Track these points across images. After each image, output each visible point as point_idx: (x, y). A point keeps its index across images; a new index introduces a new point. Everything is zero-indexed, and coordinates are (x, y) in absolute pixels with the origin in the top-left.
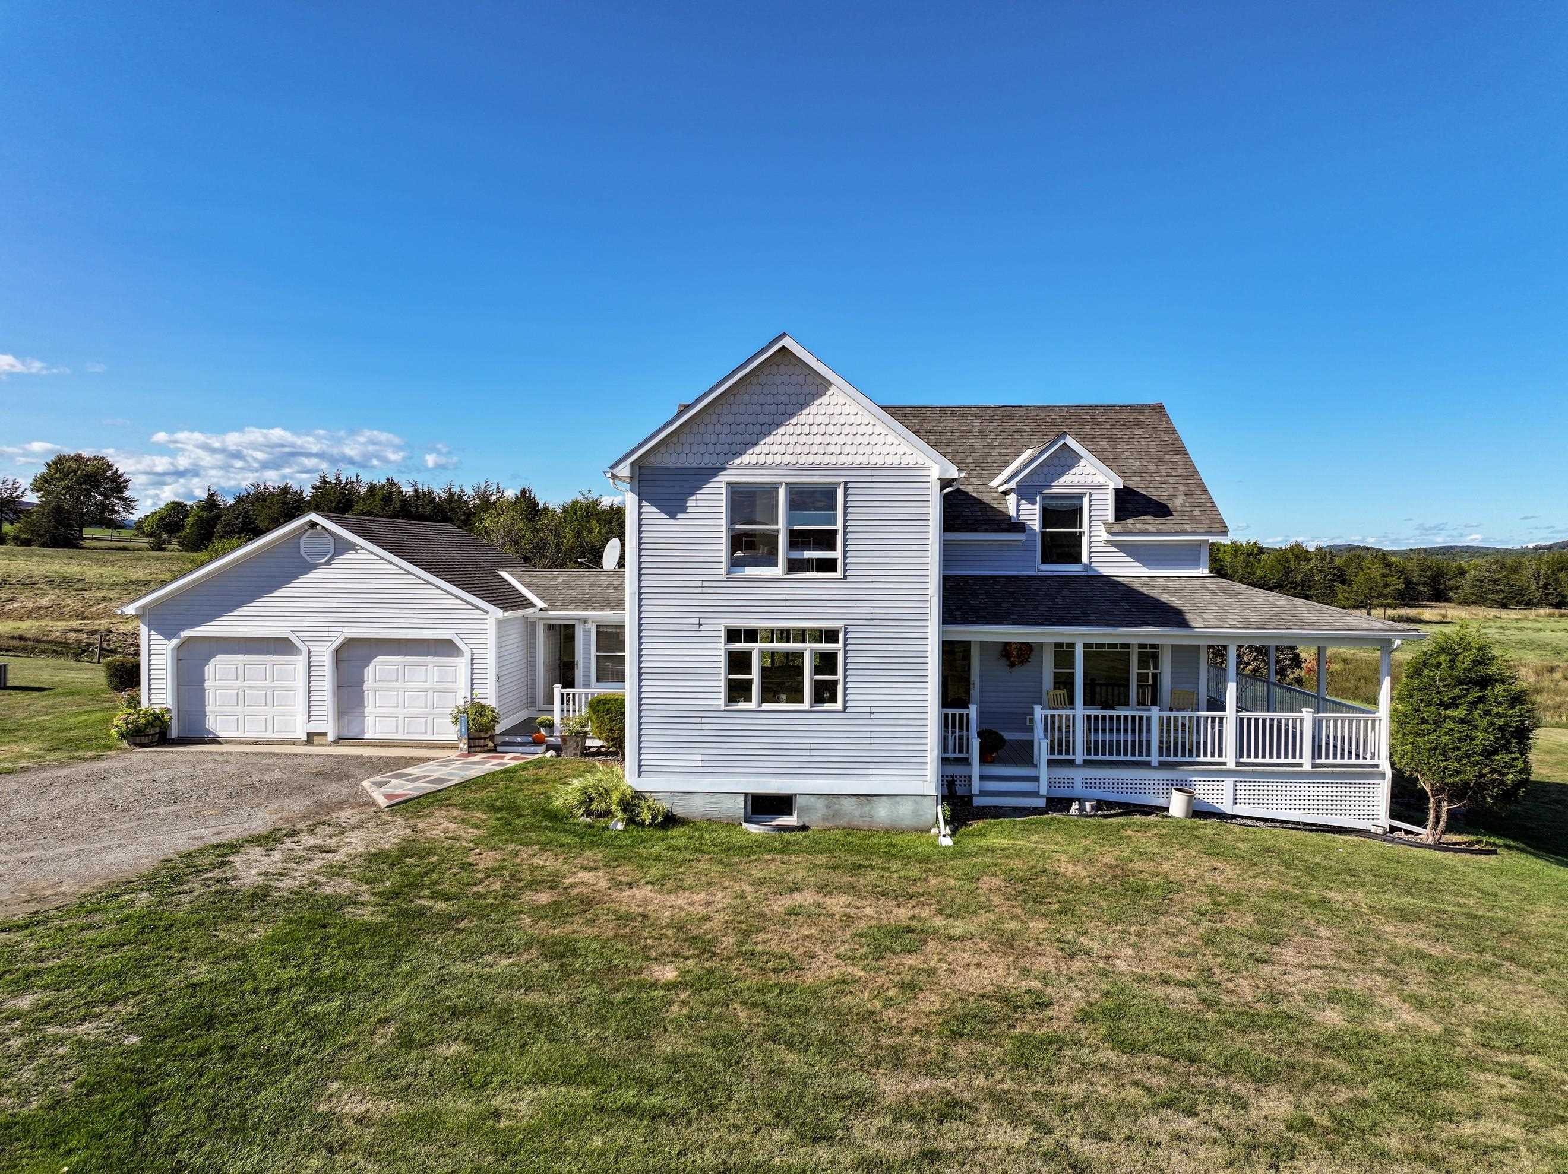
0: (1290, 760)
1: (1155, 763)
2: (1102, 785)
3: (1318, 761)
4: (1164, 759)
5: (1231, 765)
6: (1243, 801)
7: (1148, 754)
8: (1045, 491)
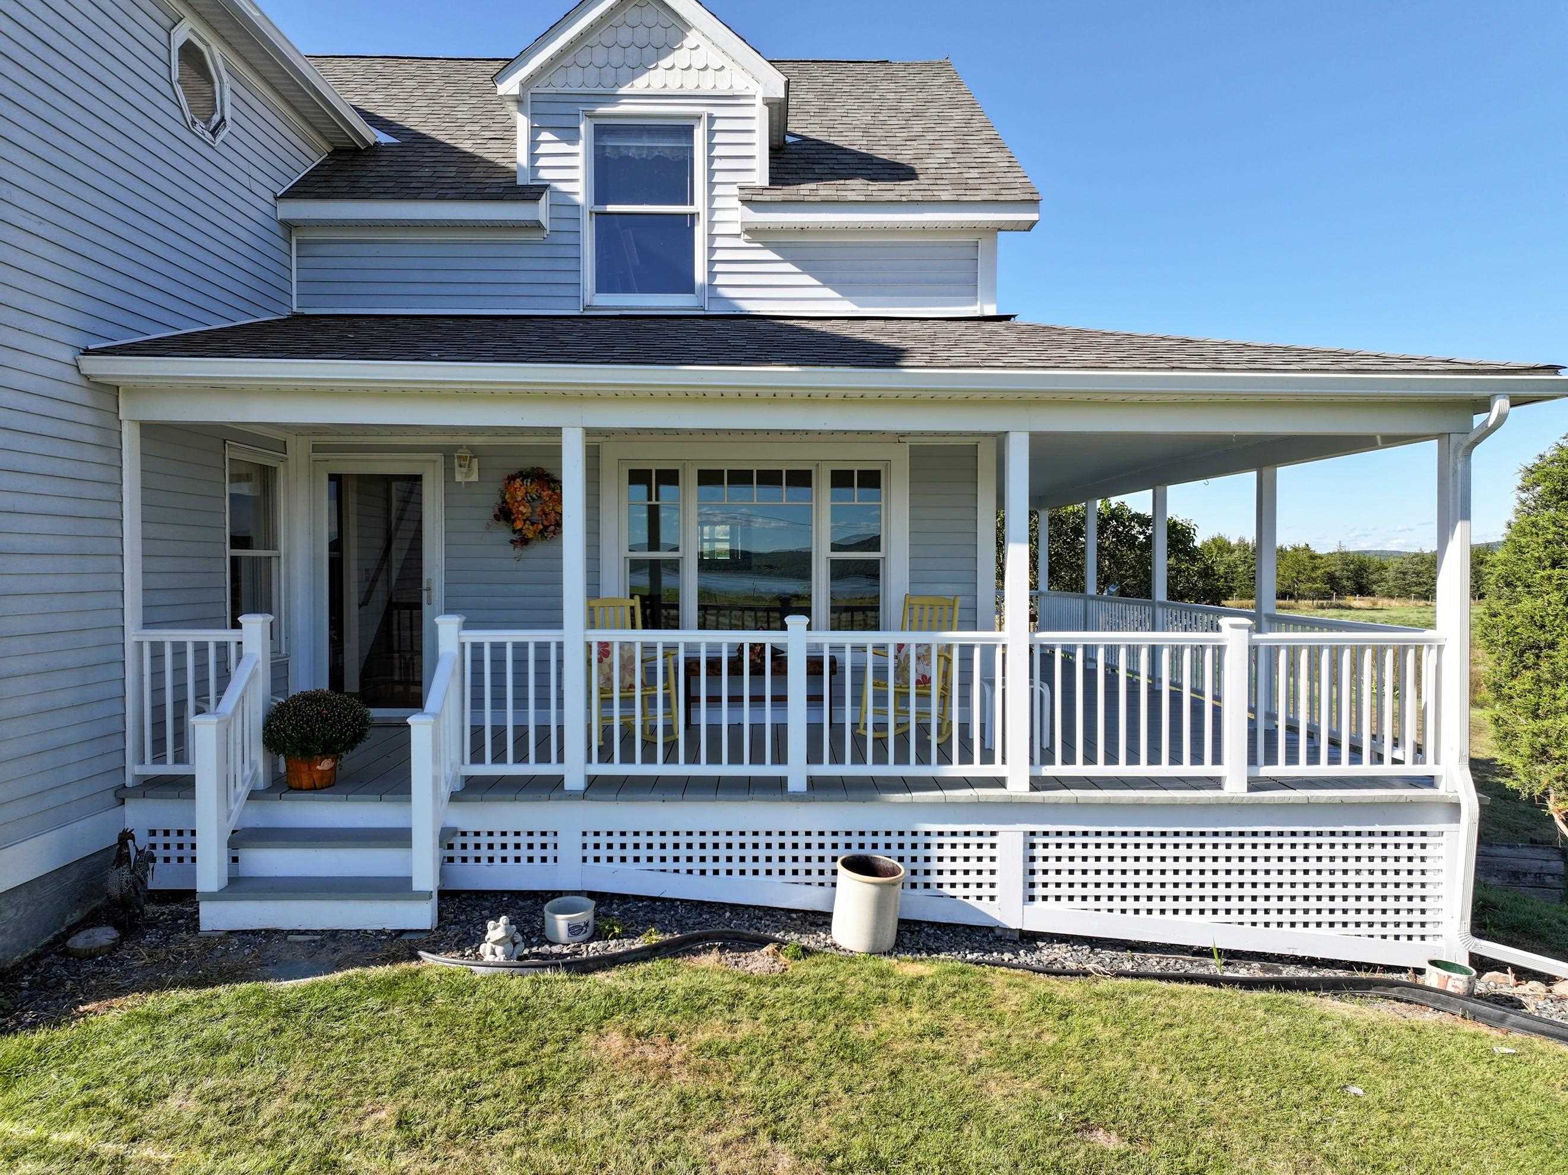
0: (1186, 769)
1: (797, 783)
2: (643, 853)
3: (1266, 771)
4: (826, 769)
5: (1018, 786)
6: (1052, 890)
7: (780, 757)
8: (601, 110)
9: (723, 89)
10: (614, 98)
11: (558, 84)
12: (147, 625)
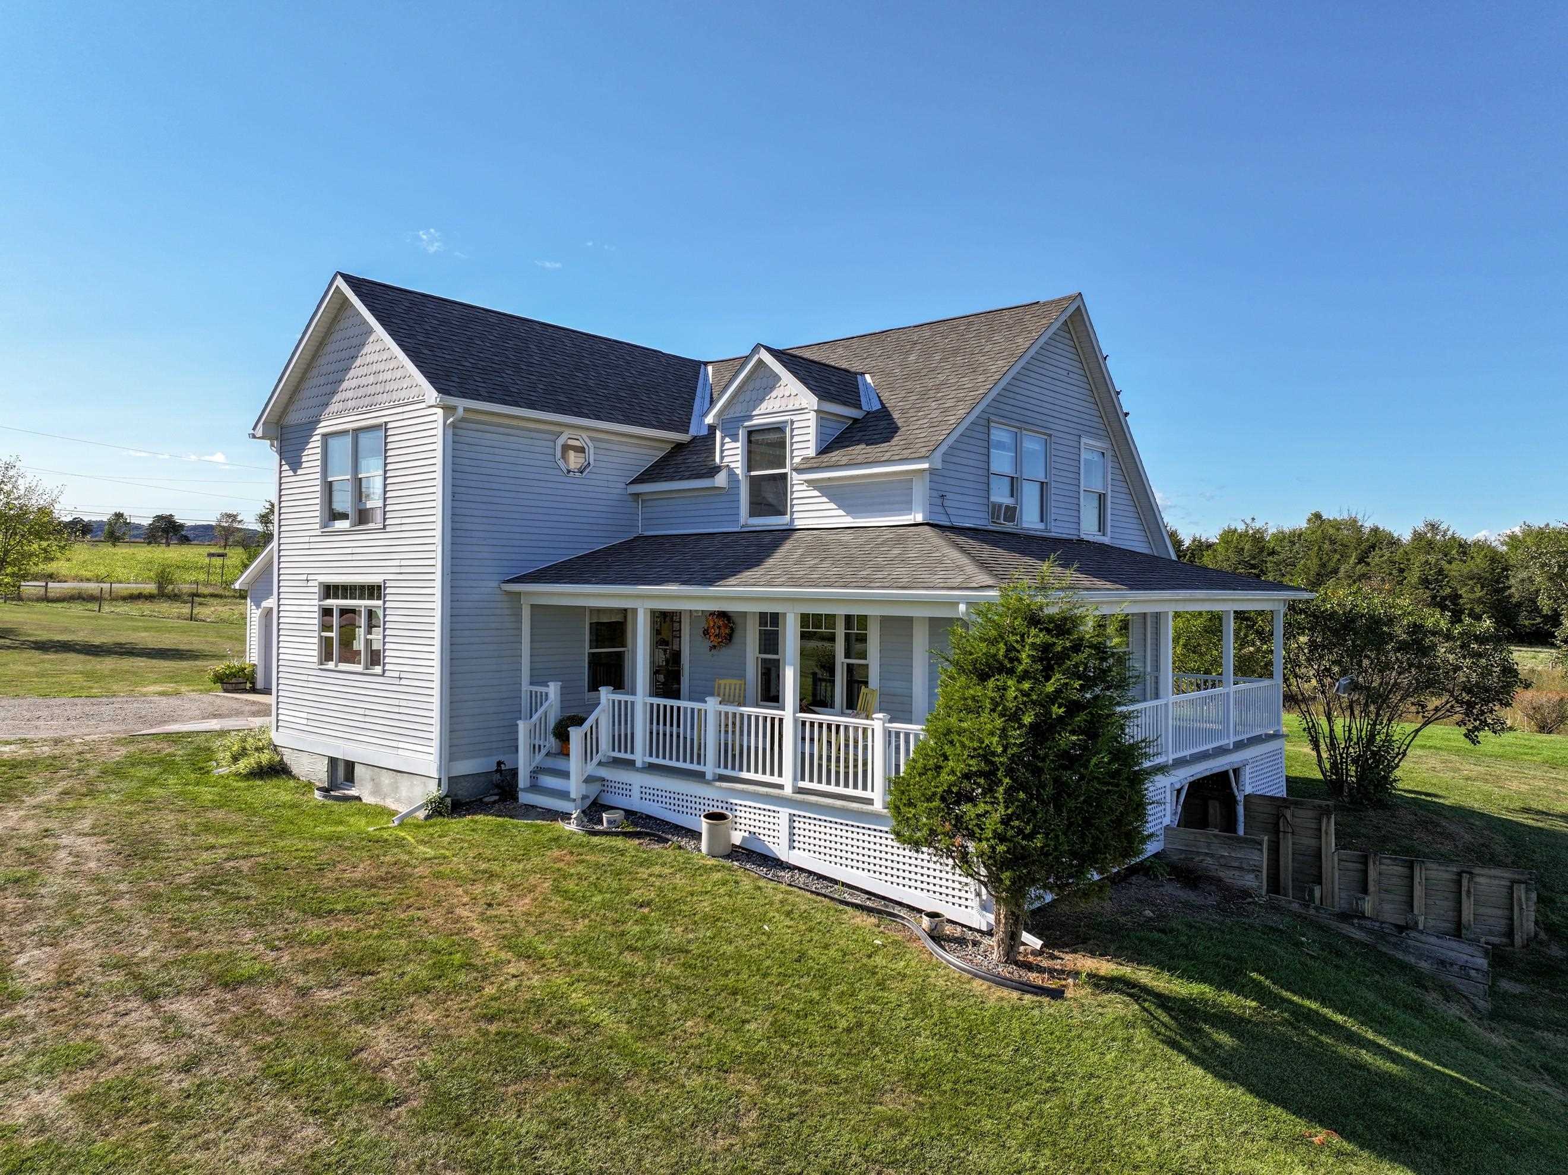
1: (709, 776)
4: (721, 770)
5: (788, 789)
6: (802, 846)
8: (746, 424)
9: (797, 406)
10: (750, 417)
11: (731, 414)
12: (532, 684)
